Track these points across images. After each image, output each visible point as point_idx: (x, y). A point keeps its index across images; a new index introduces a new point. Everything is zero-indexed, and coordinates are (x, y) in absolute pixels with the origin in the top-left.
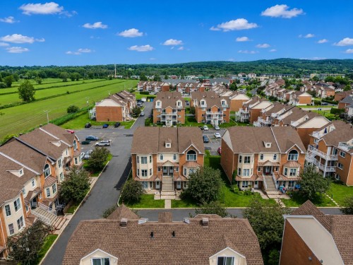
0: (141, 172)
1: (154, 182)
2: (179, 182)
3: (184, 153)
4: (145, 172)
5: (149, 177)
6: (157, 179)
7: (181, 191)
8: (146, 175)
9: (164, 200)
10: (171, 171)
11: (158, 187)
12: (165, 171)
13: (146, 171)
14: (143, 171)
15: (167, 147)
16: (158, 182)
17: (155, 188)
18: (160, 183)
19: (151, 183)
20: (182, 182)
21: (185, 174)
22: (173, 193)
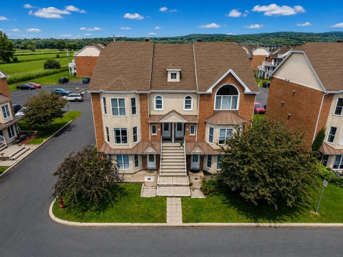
0: (112, 135)
1: (144, 157)
2: (195, 156)
3: (210, 91)
4: (121, 135)
5: (130, 144)
6: (150, 151)
7: (201, 174)
8: (125, 140)
9: (163, 199)
10: (179, 134)
11: (151, 165)
12: (167, 134)
13: (124, 132)
14: (117, 132)
15: (169, 80)
16: (151, 156)
17: (145, 168)
18: (157, 158)
19: (136, 156)
20: (202, 157)
21: (211, 139)
22: (185, 181)
